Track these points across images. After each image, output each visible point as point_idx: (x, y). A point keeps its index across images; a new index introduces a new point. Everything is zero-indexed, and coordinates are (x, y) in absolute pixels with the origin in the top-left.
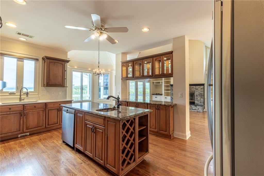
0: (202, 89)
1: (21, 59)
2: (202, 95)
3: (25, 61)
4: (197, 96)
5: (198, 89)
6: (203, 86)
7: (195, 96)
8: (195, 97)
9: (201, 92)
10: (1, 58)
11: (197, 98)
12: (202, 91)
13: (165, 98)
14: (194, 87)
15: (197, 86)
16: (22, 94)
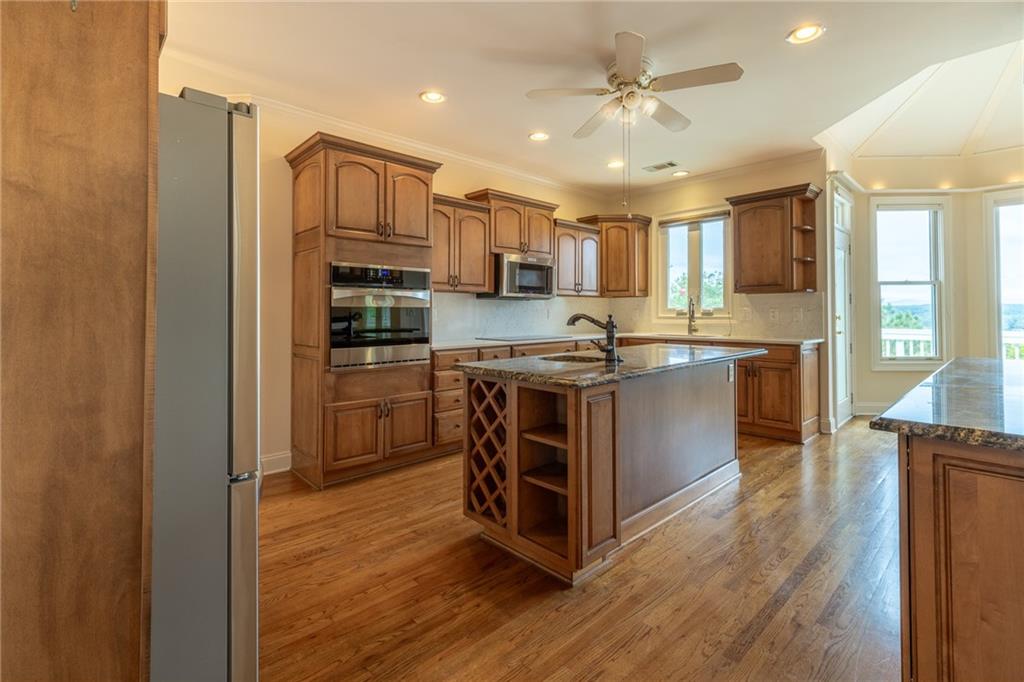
1: (695, 224)
3: (704, 225)
10: (663, 234)
16: (696, 315)
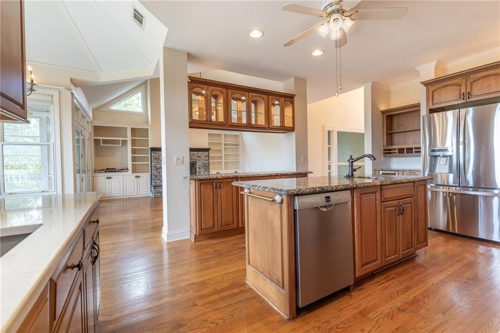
0: (206, 156)
2: (206, 166)
4: (200, 168)
5: (202, 157)
6: (207, 153)
7: (197, 168)
8: (197, 170)
9: (205, 162)
11: (199, 171)
12: (206, 160)
13: (136, 177)
14: (196, 153)
15: (199, 153)
